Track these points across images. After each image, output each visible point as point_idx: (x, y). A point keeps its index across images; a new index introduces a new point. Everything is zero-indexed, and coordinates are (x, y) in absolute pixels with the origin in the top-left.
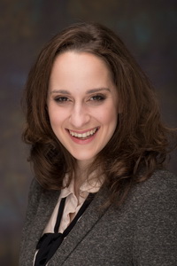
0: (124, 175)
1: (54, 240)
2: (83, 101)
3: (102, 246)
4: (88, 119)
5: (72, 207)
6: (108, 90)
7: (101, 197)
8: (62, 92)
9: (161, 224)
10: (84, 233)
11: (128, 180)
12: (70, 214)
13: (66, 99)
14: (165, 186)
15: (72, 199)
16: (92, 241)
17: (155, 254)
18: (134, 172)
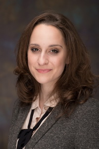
0: (72, 99)
1: (28, 132)
2: (46, 51)
3: (57, 137)
4: (47, 62)
5: (38, 115)
6: (61, 46)
7: (57, 110)
8: (35, 45)
9: (93, 126)
10: (47, 129)
11: (74, 102)
12: (37, 118)
13: (38, 49)
14: (95, 106)
15: (38, 110)
16: (52, 134)
17: (89, 143)
18: (78, 98)
